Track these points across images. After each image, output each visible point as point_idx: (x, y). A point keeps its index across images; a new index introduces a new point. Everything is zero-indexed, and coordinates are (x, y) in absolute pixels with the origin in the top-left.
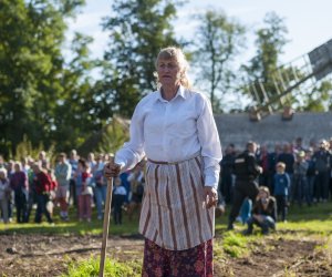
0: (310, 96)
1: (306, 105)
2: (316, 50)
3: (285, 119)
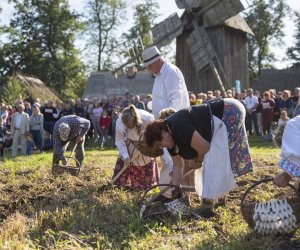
2: (157, 26)
3: (129, 77)
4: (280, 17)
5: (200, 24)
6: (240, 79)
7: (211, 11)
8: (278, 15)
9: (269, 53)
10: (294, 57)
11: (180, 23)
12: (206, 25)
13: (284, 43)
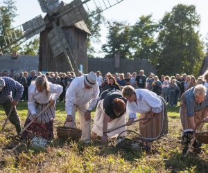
0: (28, 46)
1: (26, 51)
2: (26, 23)
3: (13, 58)
4: (98, 23)
5: (58, 24)
6: (82, 64)
7: (66, 16)
8: (97, 22)
9: (90, 47)
10: (106, 51)
11: (43, 22)
12: (61, 25)
13: (100, 41)
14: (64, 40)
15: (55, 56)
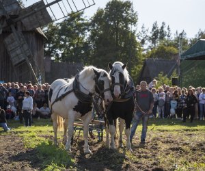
7: (26, 20)
14: (26, 47)
15: (14, 64)
